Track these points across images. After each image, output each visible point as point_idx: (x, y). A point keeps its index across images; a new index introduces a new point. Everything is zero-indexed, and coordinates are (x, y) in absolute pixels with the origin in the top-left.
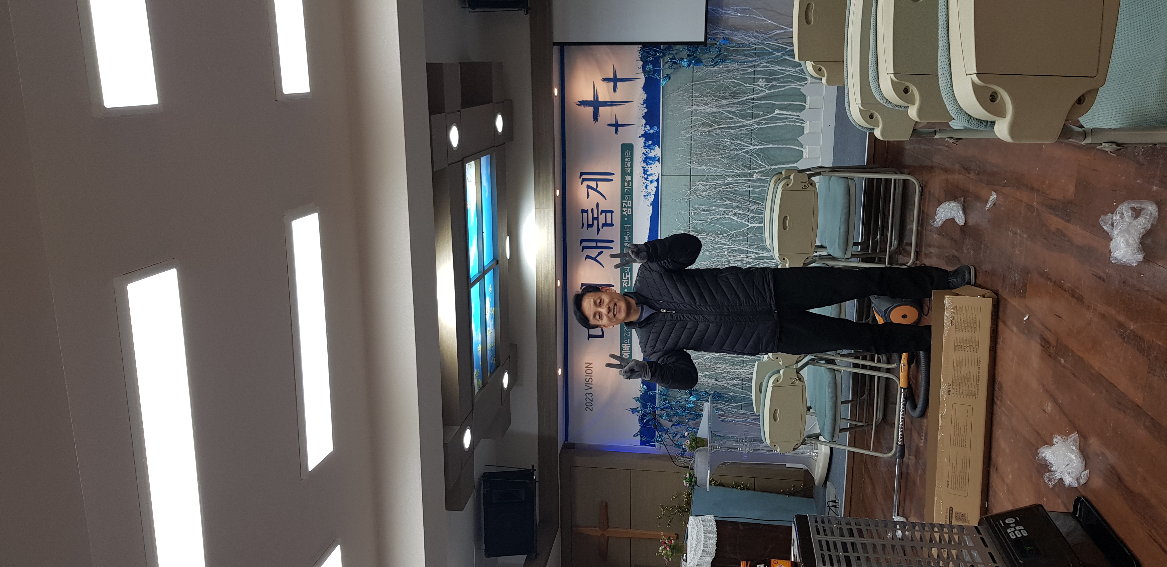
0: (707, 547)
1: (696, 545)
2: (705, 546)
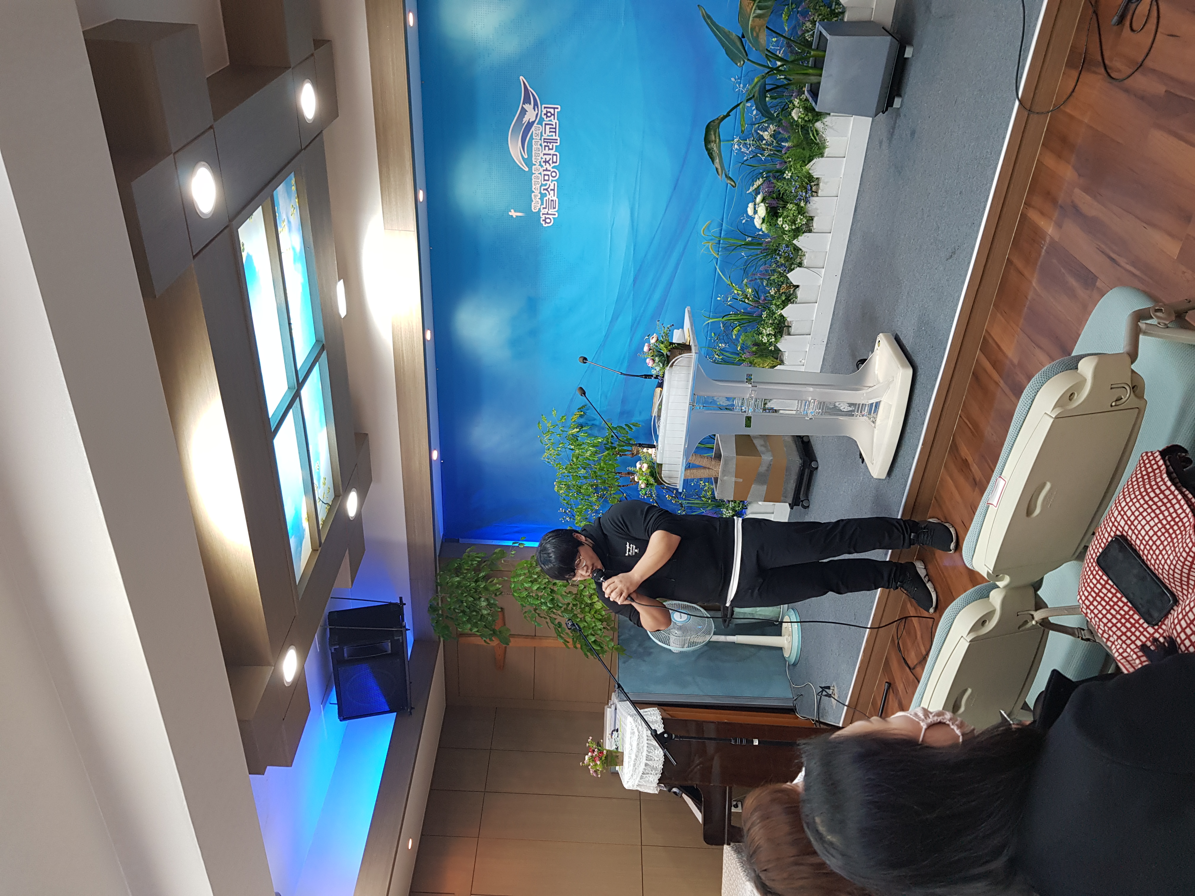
0: (651, 760)
1: (637, 756)
2: (648, 758)
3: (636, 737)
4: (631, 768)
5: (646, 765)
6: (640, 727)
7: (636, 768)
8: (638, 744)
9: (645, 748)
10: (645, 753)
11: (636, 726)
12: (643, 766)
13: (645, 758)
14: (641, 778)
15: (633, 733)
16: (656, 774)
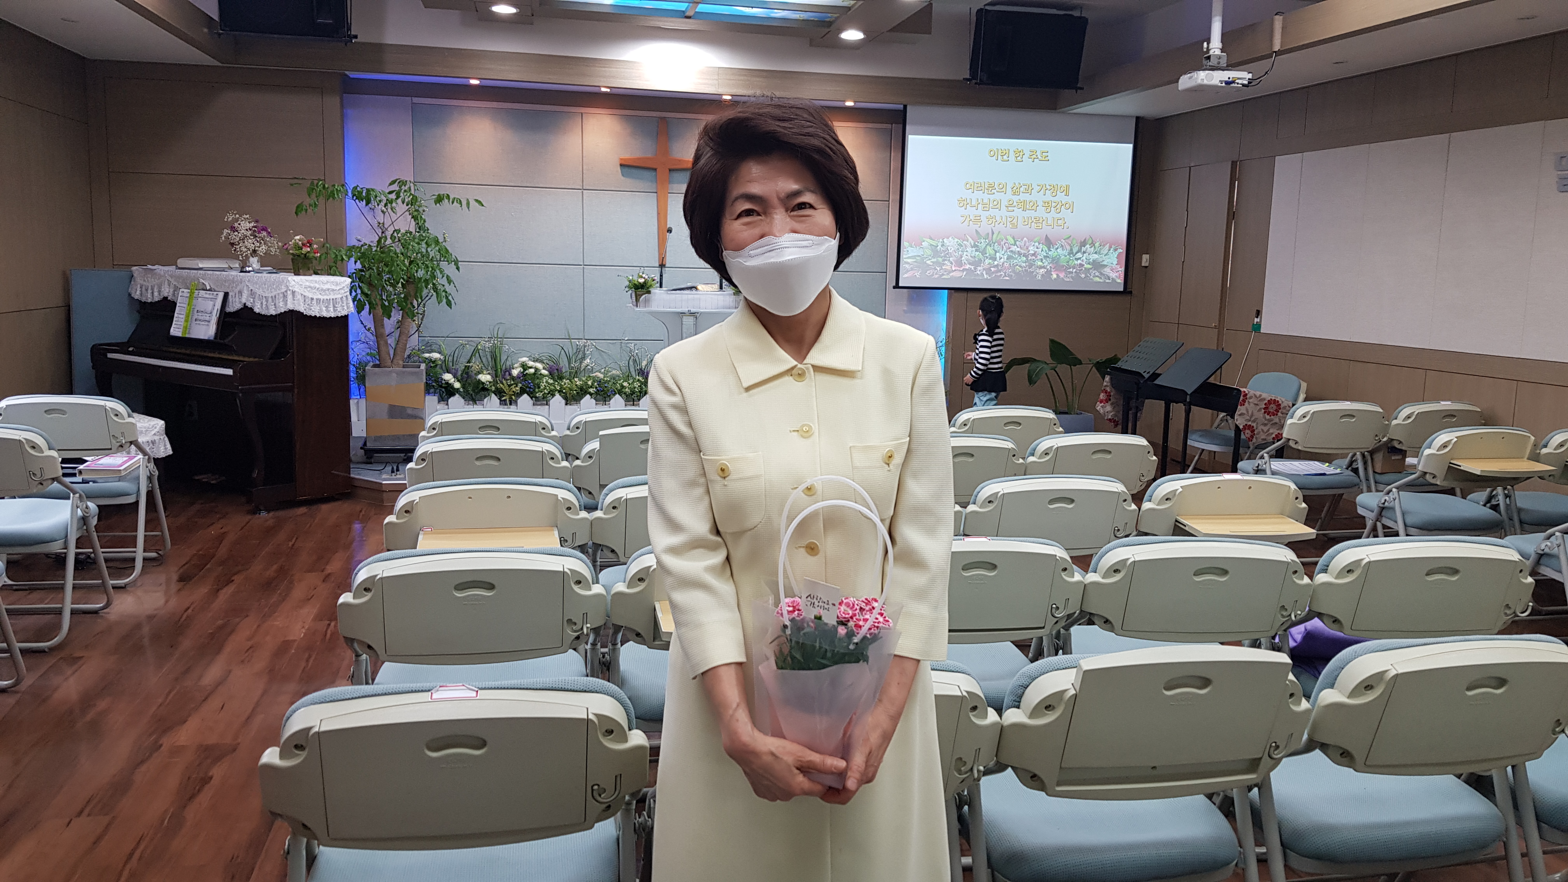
0: (316, 304)
1: (318, 288)
3: (334, 287)
4: (307, 284)
5: (312, 299)
6: (343, 291)
7: (306, 288)
8: (328, 289)
9: (325, 297)
10: (322, 297)
11: (344, 287)
12: (310, 296)
13: (317, 297)
14: (302, 295)
15: (337, 284)
16: (305, 310)
